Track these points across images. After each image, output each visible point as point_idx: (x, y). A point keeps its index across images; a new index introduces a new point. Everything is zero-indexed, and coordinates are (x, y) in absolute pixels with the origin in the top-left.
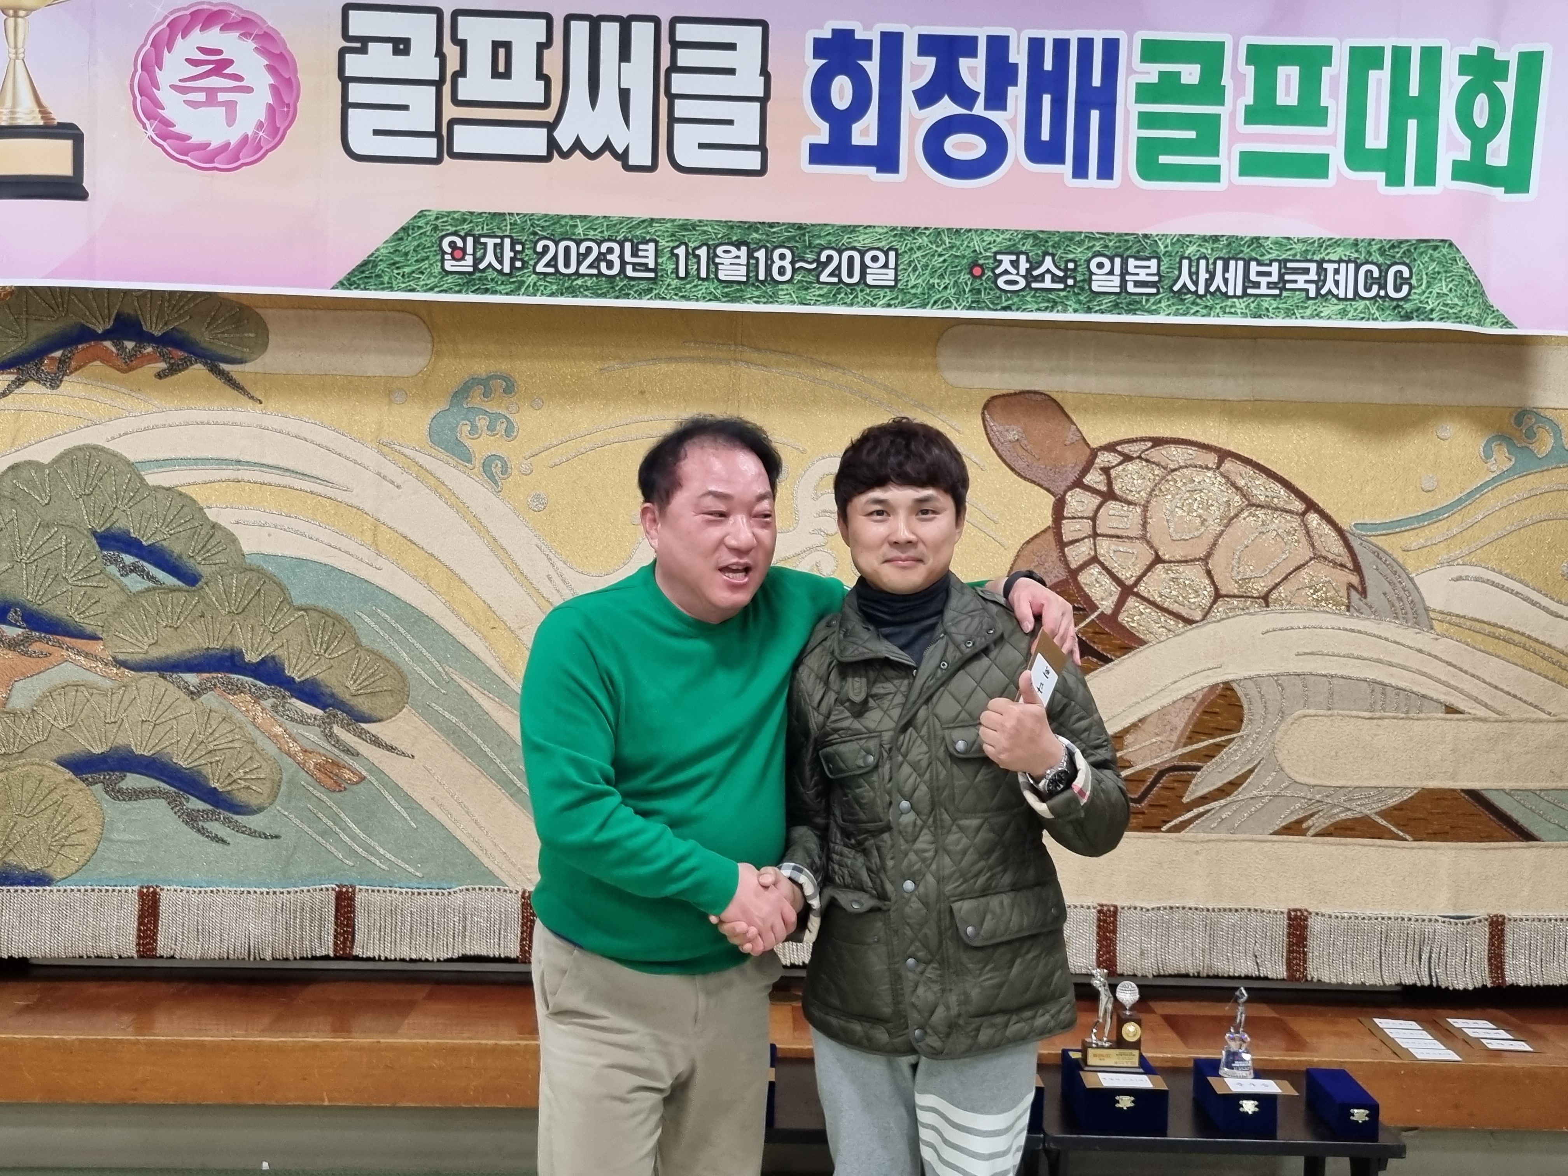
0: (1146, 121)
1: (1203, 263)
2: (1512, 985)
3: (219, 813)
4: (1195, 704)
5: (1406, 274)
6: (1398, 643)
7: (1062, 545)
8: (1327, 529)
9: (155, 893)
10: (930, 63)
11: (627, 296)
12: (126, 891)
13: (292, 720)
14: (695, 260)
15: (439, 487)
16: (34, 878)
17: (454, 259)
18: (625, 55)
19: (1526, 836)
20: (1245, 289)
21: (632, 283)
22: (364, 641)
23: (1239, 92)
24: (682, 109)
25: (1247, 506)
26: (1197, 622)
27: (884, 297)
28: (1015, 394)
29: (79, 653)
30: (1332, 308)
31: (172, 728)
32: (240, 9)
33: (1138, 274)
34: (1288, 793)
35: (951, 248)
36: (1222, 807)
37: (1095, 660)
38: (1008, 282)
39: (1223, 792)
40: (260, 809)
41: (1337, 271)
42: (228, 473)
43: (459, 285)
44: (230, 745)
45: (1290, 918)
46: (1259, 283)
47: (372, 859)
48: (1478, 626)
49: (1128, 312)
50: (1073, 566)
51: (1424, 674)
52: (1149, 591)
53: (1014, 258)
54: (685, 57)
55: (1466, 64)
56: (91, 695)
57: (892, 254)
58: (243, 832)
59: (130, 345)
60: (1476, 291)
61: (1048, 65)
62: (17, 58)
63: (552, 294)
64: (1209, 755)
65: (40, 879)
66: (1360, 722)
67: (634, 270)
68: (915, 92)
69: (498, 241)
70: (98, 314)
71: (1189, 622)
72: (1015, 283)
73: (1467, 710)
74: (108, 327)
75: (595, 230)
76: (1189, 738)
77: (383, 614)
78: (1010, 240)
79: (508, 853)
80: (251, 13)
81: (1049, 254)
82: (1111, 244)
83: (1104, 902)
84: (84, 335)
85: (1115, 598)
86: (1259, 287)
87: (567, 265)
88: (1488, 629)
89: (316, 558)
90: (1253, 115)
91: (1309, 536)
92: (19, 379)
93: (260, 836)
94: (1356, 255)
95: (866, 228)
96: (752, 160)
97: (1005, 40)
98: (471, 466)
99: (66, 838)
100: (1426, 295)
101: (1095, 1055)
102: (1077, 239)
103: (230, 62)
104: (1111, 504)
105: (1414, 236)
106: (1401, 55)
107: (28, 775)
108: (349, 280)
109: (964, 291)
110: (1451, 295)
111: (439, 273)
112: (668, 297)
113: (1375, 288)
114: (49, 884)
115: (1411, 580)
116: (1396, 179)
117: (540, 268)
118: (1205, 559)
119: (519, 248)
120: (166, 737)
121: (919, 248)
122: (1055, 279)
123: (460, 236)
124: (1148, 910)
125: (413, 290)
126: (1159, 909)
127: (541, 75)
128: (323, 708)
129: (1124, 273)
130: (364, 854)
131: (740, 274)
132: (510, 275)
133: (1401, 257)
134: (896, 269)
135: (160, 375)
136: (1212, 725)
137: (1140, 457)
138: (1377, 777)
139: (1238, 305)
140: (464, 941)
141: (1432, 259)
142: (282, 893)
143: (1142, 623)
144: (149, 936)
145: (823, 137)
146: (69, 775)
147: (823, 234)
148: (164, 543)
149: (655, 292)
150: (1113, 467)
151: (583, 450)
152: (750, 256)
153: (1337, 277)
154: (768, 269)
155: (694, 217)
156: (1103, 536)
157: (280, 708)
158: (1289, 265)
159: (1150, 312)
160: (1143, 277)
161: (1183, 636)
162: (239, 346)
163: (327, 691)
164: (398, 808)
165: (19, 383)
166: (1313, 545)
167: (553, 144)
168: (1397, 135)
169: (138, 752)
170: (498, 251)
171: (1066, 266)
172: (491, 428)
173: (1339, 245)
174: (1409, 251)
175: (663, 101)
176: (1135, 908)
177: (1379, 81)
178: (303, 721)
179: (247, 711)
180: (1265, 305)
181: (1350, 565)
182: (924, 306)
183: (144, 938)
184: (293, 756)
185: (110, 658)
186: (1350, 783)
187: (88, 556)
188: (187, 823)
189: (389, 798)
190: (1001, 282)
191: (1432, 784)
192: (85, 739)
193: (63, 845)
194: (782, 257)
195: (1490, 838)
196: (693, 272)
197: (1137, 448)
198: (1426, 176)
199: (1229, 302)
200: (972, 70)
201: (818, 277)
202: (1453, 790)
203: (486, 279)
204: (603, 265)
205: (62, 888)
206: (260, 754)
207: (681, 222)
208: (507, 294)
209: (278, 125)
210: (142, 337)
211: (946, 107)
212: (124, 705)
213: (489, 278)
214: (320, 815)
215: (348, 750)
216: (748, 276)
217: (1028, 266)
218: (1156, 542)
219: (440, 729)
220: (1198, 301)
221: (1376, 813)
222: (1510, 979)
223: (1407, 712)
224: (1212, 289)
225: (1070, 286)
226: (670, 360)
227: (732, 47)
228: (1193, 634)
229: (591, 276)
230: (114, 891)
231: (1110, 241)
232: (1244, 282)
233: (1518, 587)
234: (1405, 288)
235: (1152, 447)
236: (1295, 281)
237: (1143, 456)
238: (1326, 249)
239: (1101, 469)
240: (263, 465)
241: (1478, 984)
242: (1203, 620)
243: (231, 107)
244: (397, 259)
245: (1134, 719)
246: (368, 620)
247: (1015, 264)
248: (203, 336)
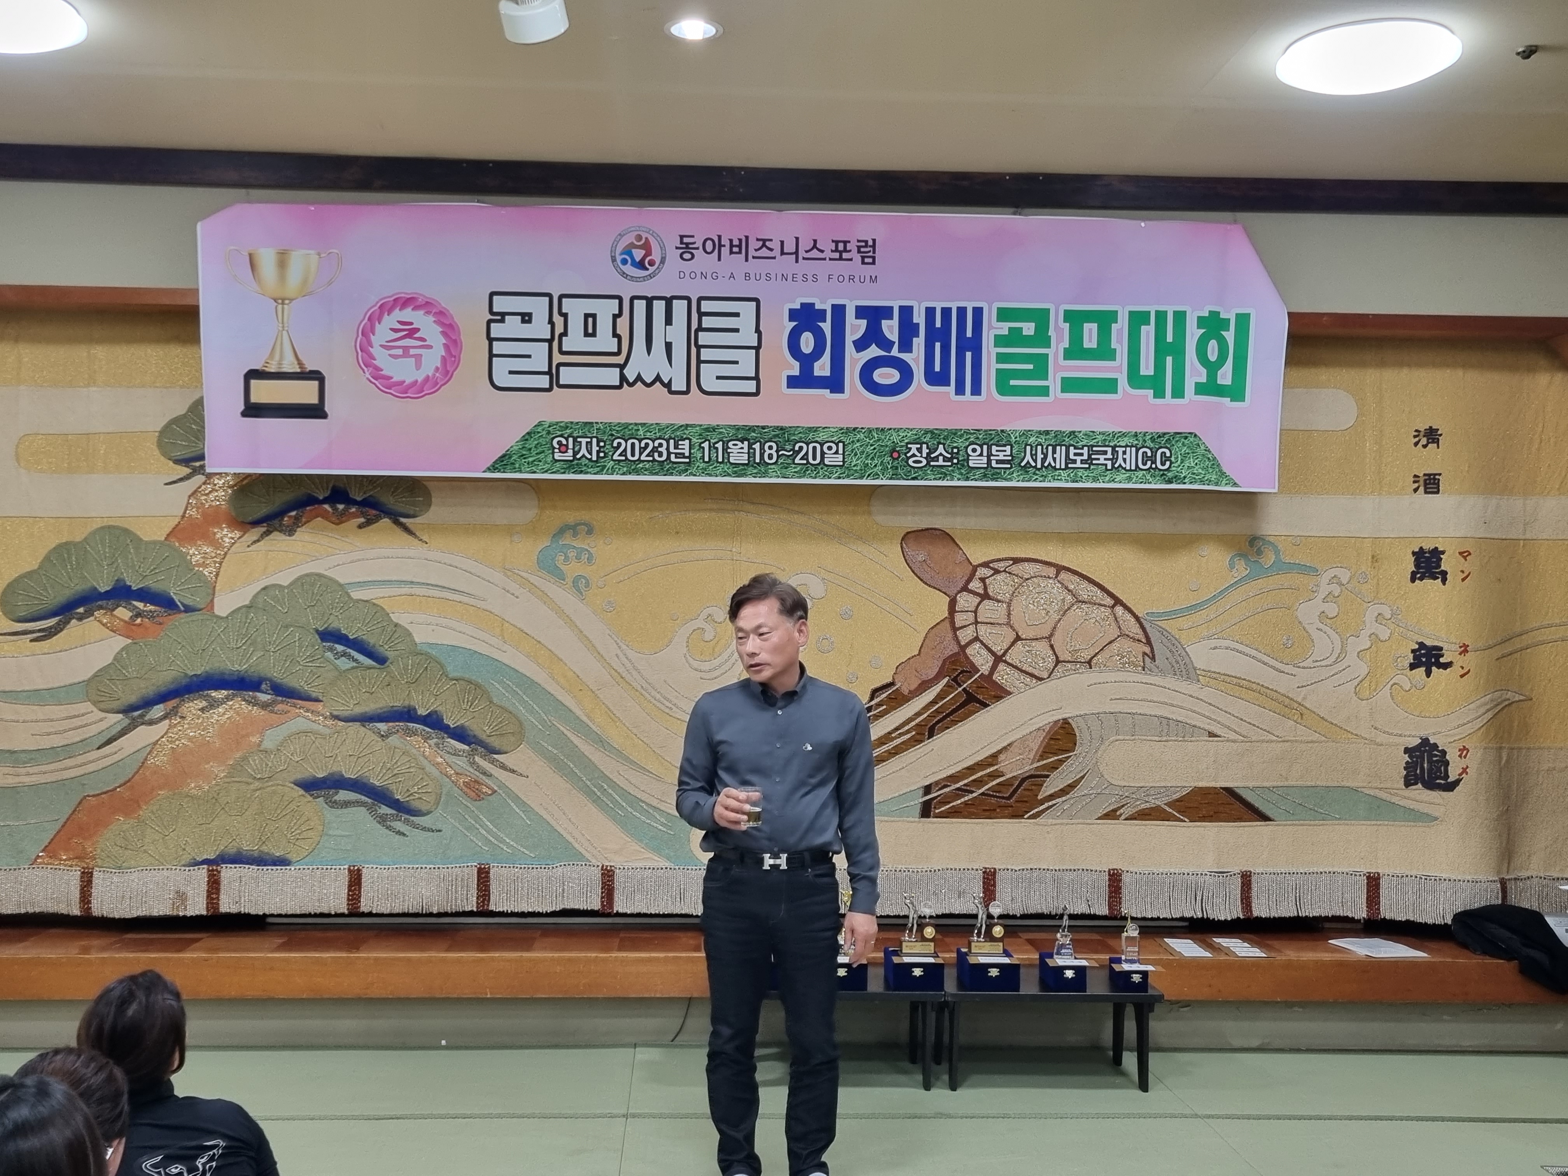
0: (1001, 358)
1: (1039, 448)
2: (1257, 917)
3: (401, 816)
4: (1045, 734)
5: (1168, 454)
6: (1177, 691)
7: (955, 629)
8: (1128, 616)
9: (359, 870)
10: (863, 323)
11: (672, 474)
12: (340, 869)
13: (449, 753)
14: (715, 451)
15: (544, 597)
16: (278, 861)
17: (560, 452)
18: (669, 321)
19: (1265, 818)
20: (1066, 464)
21: (675, 466)
22: (495, 700)
23: (1060, 340)
24: (705, 354)
25: (1076, 602)
26: (1045, 679)
27: (836, 472)
28: (922, 530)
29: (307, 711)
30: (1122, 476)
31: (369, 760)
32: (424, 296)
33: (998, 456)
34: (1107, 792)
35: (879, 440)
36: (1063, 802)
37: (978, 705)
38: (915, 462)
39: (1063, 792)
40: (428, 813)
41: (1124, 453)
42: (406, 590)
43: (564, 468)
44: (408, 770)
45: (1109, 875)
46: (1076, 460)
47: (501, 845)
48: (1228, 679)
49: (992, 480)
50: (963, 643)
51: (1194, 712)
52: (1013, 659)
53: (919, 446)
54: (707, 322)
55: (1201, 322)
56: (316, 738)
57: (841, 445)
58: (417, 828)
59: (341, 507)
60: (1213, 464)
61: (938, 324)
62: (283, 330)
63: (624, 474)
64: (1054, 767)
65: (282, 862)
66: (1152, 743)
67: (676, 457)
68: (854, 342)
69: (589, 440)
70: (320, 487)
71: (1041, 679)
72: (920, 462)
73: (1222, 735)
74: (326, 495)
75: (651, 432)
76: (1041, 756)
77: (508, 682)
78: (916, 435)
79: (592, 840)
80: (434, 299)
81: (941, 444)
82: (981, 437)
83: (987, 866)
84: (311, 501)
85: (990, 664)
86: (1076, 463)
87: (633, 455)
88: (1235, 680)
89: (463, 645)
90: (1069, 354)
91: (1117, 621)
92: (268, 531)
93: (429, 831)
94: (1136, 442)
95: (824, 428)
96: (751, 386)
97: (911, 308)
98: (565, 583)
99: (299, 834)
100: (1181, 467)
101: (976, 946)
102: (959, 433)
103: (418, 330)
104: (986, 602)
105: (1172, 431)
106: (1161, 316)
107: (274, 792)
108: (494, 466)
109: (887, 468)
110: (1197, 467)
111: (551, 461)
112: (698, 474)
113: (1149, 463)
114: (288, 865)
115: (1184, 649)
116: (1159, 394)
117: (616, 457)
118: (1049, 638)
119: (602, 444)
120: (365, 766)
121: (858, 441)
122: (945, 459)
123: (565, 438)
124: (1016, 871)
125: (535, 472)
126: (1023, 870)
127: (615, 335)
128: (469, 745)
129: (990, 455)
130: (496, 842)
131: (744, 459)
132: (596, 462)
133: (1165, 444)
134: (843, 454)
135: (360, 527)
136: (1056, 747)
137: (1005, 571)
138: (1165, 780)
139: (1063, 475)
140: (563, 900)
141: (1183, 444)
142: (444, 868)
143: (1008, 680)
144: (355, 899)
145: (796, 372)
146: (302, 792)
147: (796, 433)
148: (363, 637)
149: (689, 471)
150: (988, 578)
151: (639, 571)
152: (750, 447)
153: (1124, 456)
154: (762, 455)
155: (714, 423)
156: (982, 623)
157: (441, 746)
158: (1094, 449)
159: (1006, 479)
160: (1001, 458)
161: (1036, 688)
162: (412, 506)
163: (472, 733)
164: (518, 811)
165: (267, 533)
166: (1119, 627)
167: (623, 378)
168: (1159, 366)
169: (347, 776)
170: (589, 446)
171: (952, 450)
172: (578, 558)
173: (1126, 436)
174: (1169, 439)
175: (694, 350)
176: (1008, 870)
177: (1148, 333)
178: (456, 754)
179: (419, 747)
180: (1080, 474)
181: (1144, 640)
182: (861, 478)
183: (352, 900)
184: (449, 777)
185: (328, 714)
186: (1147, 785)
187: (313, 646)
188: (380, 823)
189: (512, 804)
190: (910, 462)
191: (1201, 784)
192: (312, 767)
193: (298, 839)
194: (770, 448)
195: (1240, 819)
196: (714, 458)
197: (1003, 565)
198: (1178, 392)
199: (1057, 473)
200: (890, 328)
201: (794, 460)
202: (1216, 788)
203: (581, 465)
204: (656, 455)
205: (298, 867)
206: (428, 776)
207: (705, 427)
208: (595, 474)
209: (448, 369)
210: (349, 501)
211: (874, 351)
212: (337, 745)
213: (583, 464)
214: (467, 816)
215: (485, 773)
216: (748, 460)
217: (928, 451)
218: (1016, 626)
219: (546, 758)
220: (1037, 472)
221: (1165, 804)
222: (1256, 913)
223: (1184, 737)
224: (1046, 464)
225: (955, 464)
226: (695, 510)
227: (737, 315)
228: (1042, 687)
229: (648, 461)
230: (331, 869)
231: (980, 434)
232: (1066, 460)
233: (1254, 653)
234: (1168, 463)
235: (1013, 564)
236: (1098, 459)
237: (1007, 570)
238: (1117, 438)
239: (979, 579)
240: (428, 584)
241: (1235, 916)
242: (1048, 678)
243: (418, 357)
244: (524, 453)
245: (1005, 744)
246: (498, 686)
247: (920, 450)
248: (389, 500)
